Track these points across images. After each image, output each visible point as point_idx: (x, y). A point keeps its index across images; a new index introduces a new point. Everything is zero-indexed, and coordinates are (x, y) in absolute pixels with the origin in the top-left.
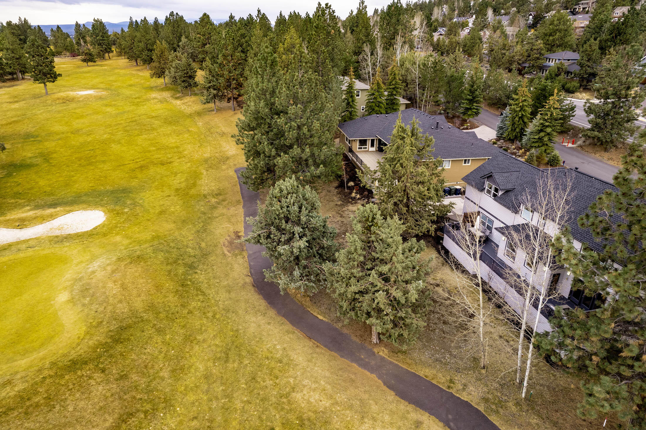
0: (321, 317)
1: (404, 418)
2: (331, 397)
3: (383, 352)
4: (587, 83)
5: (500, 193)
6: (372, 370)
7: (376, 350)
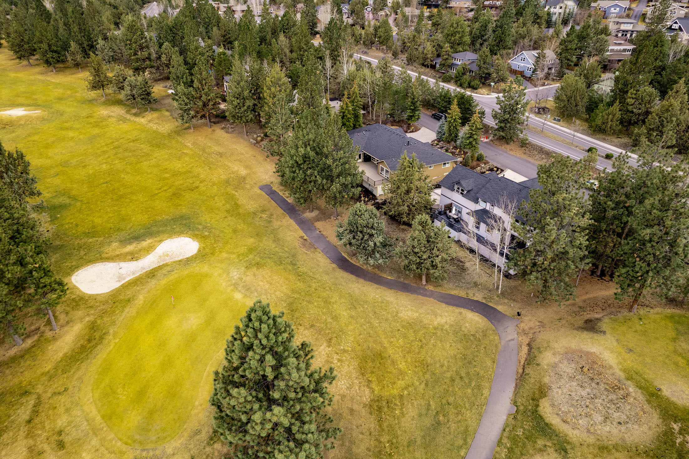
0: (390, 278)
1: (453, 312)
2: (417, 312)
3: (431, 288)
4: (485, 81)
5: (465, 192)
6: (429, 296)
7: (426, 288)
